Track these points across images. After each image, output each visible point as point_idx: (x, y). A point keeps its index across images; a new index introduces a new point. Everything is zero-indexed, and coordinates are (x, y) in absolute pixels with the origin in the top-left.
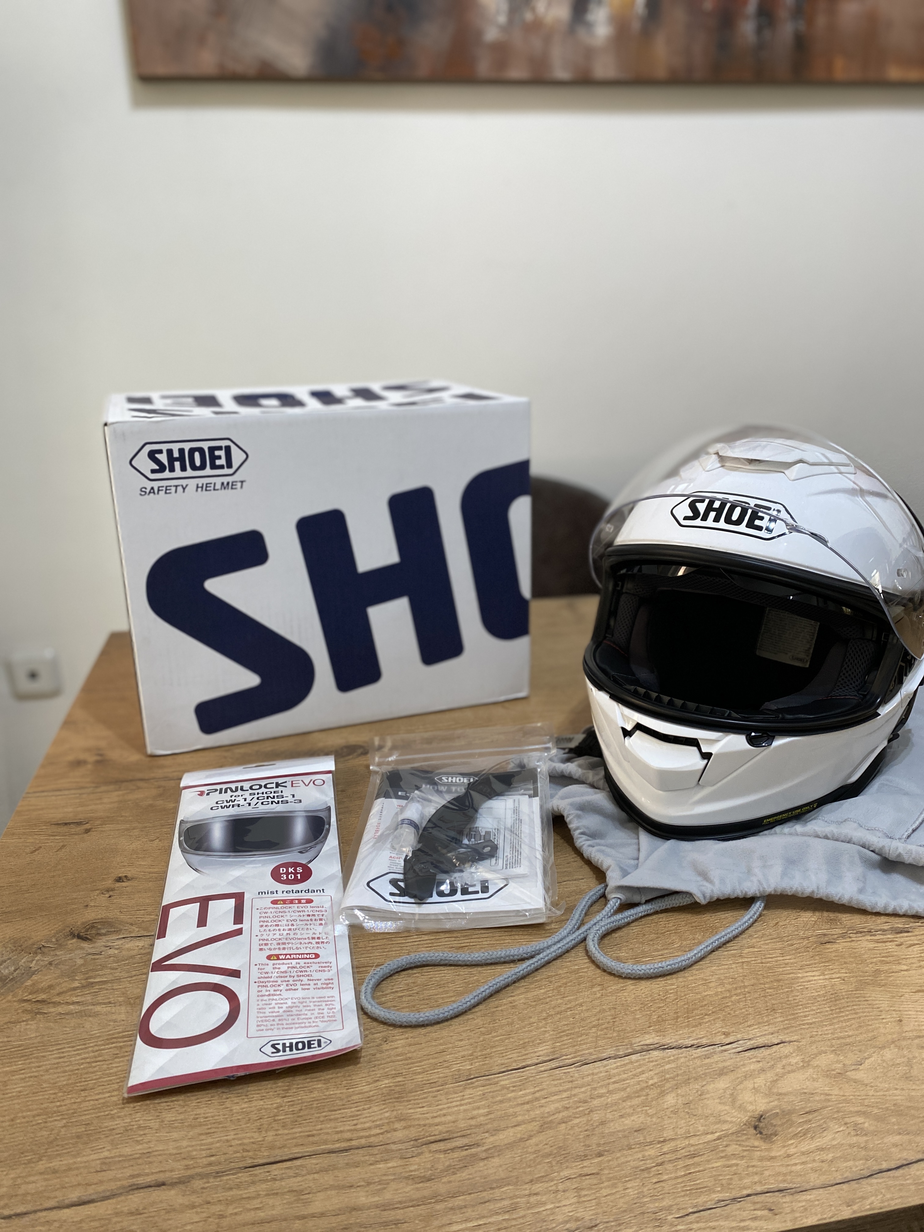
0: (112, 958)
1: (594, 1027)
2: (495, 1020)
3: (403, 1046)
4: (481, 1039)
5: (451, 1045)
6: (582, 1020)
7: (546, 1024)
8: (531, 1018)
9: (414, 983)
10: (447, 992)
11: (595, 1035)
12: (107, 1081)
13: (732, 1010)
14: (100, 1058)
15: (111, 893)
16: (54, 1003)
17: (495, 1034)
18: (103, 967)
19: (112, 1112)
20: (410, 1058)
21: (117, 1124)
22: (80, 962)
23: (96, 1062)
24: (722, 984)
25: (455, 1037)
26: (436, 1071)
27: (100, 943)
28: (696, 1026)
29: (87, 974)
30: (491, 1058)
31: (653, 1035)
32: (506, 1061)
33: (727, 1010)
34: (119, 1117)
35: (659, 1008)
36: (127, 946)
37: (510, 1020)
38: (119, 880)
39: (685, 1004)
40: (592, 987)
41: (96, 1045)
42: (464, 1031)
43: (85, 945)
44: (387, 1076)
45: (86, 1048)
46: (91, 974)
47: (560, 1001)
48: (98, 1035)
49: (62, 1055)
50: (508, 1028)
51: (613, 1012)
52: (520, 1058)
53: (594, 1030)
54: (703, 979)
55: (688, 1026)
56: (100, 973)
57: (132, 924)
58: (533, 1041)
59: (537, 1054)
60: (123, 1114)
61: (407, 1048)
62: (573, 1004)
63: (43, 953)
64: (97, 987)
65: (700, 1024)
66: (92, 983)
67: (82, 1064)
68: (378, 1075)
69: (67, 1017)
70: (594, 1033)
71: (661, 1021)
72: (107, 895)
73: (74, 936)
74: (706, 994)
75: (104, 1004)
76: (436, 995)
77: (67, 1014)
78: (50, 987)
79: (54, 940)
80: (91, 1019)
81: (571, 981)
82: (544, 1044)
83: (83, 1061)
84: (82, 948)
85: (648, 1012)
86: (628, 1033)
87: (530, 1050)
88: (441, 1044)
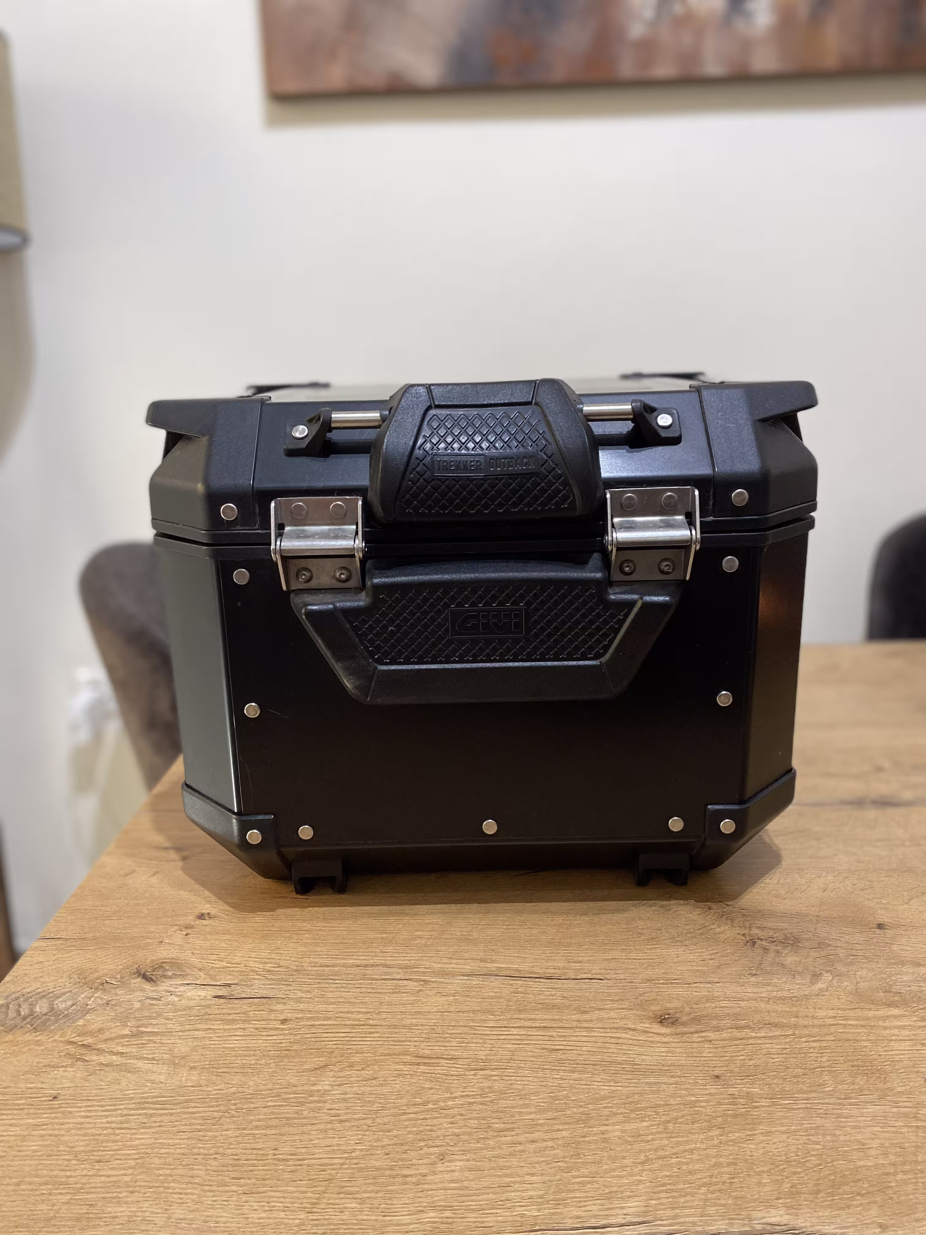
0: (170, 1006)
1: (704, 1185)
2: (579, 1154)
3: (461, 1170)
4: (558, 1177)
5: (518, 1179)
6: (690, 1173)
7: (643, 1170)
8: (624, 1158)
9: (490, 1087)
10: (526, 1106)
11: (703, 1197)
12: (125, 1154)
13: (895, 1193)
14: (126, 1125)
15: (189, 931)
16: (98, 1050)
17: (576, 1173)
18: (159, 1015)
19: (121, 1195)
20: (466, 1188)
21: (121, 1212)
22: (137, 1005)
23: (121, 1129)
24: (886, 1154)
25: (525, 1169)
26: (494, 1211)
27: (164, 986)
28: (842, 1209)
29: (139, 1020)
30: (566, 1205)
31: (781, 1212)
32: (584, 1214)
33: (890, 1192)
34: (126, 1203)
35: (795, 1173)
36: (189, 994)
37: (597, 1157)
38: (201, 917)
39: (830, 1174)
40: (710, 1129)
41: (126, 1108)
42: (537, 1163)
43: (147, 986)
44: (433, 1207)
45: (115, 1110)
46: (144, 1022)
47: (665, 1142)
48: (132, 1096)
49: (89, 1114)
50: (593, 1168)
51: (731, 1169)
52: (601, 1213)
53: (703, 1190)
54: (859, 1141)
55: (830, 1207)
56: (154, 1022)
57: (200, 970)
58: (622, 1192)
59: (625, 1211)
60: (130, 1199)
61: (467, 1174)
62: (681, 1148)
63: (104, 990)
64: (146, 1038)
65: (848, 1207)
66: (143, 1033)
67: (107, 1128)
68: (424, 1204)
69: (106, 1069)
70: (702, 1194)
71: (794, 1193)
72: (185, 933)
73: (139, 975)
74: (862, 1163)
75: (148, 1059)
76: (513, 1108)
77: (107, 1065)
78: (101, 1030)
79: (119, 976)
80: (129, 1075)
81: (683, 1117)
82: (636, 1199)
83: (108, 1125)
84: (143, 990)
85: (780, 1178)
86: (748, 1202)
87: (616, 1203)
88: (507, 1176)
